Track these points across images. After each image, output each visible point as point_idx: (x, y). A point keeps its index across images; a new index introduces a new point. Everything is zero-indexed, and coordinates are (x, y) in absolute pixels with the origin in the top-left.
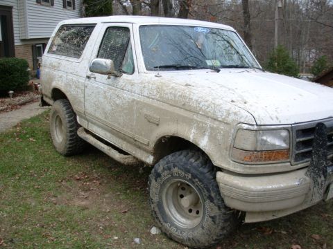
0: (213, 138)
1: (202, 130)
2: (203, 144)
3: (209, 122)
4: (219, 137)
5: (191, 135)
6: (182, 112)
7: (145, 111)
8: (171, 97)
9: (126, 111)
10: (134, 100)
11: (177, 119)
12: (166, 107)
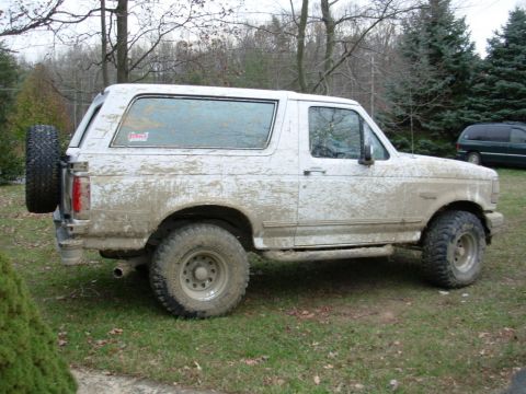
0: (481, 193)
1: (473, 189)
2: (477, 199)
3: (478, 183)
4: (486, 190)
5: (467, 196)
6: (456, 181)
7: (420, 190)
8: (444, 172)
9: (392, 198)
10: (403, 184)
11: (454, 188)
12: (441, 181)
